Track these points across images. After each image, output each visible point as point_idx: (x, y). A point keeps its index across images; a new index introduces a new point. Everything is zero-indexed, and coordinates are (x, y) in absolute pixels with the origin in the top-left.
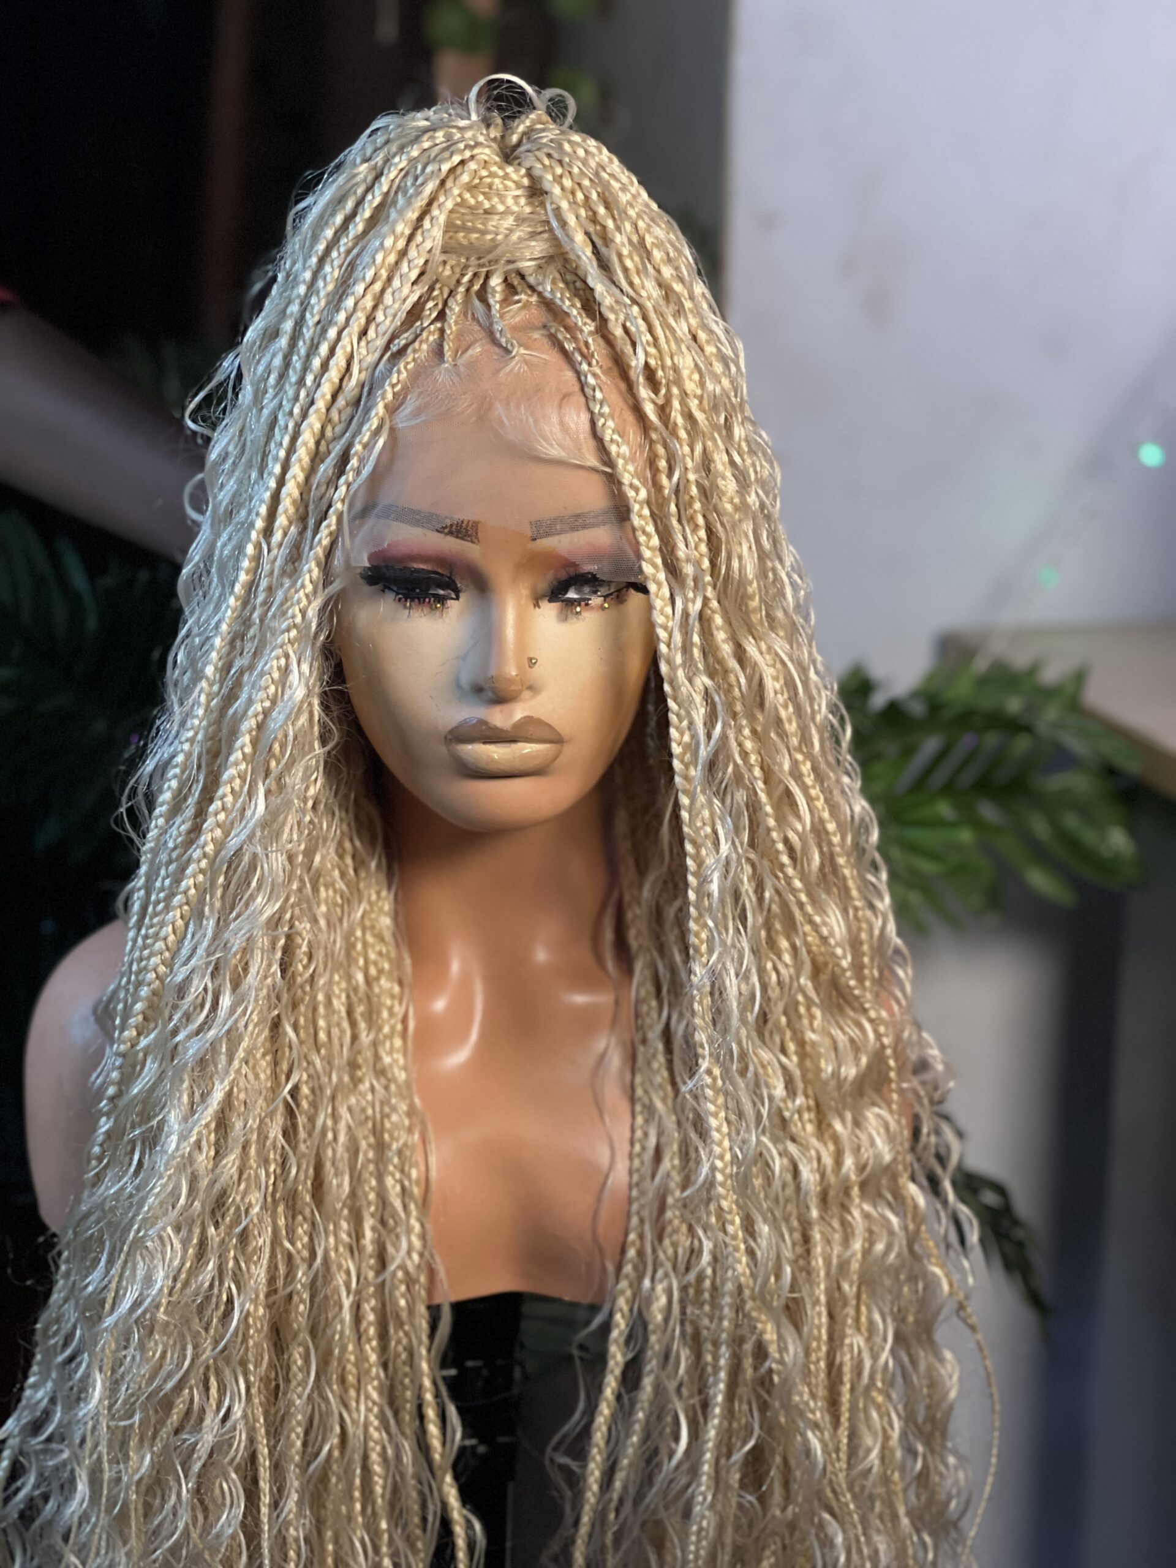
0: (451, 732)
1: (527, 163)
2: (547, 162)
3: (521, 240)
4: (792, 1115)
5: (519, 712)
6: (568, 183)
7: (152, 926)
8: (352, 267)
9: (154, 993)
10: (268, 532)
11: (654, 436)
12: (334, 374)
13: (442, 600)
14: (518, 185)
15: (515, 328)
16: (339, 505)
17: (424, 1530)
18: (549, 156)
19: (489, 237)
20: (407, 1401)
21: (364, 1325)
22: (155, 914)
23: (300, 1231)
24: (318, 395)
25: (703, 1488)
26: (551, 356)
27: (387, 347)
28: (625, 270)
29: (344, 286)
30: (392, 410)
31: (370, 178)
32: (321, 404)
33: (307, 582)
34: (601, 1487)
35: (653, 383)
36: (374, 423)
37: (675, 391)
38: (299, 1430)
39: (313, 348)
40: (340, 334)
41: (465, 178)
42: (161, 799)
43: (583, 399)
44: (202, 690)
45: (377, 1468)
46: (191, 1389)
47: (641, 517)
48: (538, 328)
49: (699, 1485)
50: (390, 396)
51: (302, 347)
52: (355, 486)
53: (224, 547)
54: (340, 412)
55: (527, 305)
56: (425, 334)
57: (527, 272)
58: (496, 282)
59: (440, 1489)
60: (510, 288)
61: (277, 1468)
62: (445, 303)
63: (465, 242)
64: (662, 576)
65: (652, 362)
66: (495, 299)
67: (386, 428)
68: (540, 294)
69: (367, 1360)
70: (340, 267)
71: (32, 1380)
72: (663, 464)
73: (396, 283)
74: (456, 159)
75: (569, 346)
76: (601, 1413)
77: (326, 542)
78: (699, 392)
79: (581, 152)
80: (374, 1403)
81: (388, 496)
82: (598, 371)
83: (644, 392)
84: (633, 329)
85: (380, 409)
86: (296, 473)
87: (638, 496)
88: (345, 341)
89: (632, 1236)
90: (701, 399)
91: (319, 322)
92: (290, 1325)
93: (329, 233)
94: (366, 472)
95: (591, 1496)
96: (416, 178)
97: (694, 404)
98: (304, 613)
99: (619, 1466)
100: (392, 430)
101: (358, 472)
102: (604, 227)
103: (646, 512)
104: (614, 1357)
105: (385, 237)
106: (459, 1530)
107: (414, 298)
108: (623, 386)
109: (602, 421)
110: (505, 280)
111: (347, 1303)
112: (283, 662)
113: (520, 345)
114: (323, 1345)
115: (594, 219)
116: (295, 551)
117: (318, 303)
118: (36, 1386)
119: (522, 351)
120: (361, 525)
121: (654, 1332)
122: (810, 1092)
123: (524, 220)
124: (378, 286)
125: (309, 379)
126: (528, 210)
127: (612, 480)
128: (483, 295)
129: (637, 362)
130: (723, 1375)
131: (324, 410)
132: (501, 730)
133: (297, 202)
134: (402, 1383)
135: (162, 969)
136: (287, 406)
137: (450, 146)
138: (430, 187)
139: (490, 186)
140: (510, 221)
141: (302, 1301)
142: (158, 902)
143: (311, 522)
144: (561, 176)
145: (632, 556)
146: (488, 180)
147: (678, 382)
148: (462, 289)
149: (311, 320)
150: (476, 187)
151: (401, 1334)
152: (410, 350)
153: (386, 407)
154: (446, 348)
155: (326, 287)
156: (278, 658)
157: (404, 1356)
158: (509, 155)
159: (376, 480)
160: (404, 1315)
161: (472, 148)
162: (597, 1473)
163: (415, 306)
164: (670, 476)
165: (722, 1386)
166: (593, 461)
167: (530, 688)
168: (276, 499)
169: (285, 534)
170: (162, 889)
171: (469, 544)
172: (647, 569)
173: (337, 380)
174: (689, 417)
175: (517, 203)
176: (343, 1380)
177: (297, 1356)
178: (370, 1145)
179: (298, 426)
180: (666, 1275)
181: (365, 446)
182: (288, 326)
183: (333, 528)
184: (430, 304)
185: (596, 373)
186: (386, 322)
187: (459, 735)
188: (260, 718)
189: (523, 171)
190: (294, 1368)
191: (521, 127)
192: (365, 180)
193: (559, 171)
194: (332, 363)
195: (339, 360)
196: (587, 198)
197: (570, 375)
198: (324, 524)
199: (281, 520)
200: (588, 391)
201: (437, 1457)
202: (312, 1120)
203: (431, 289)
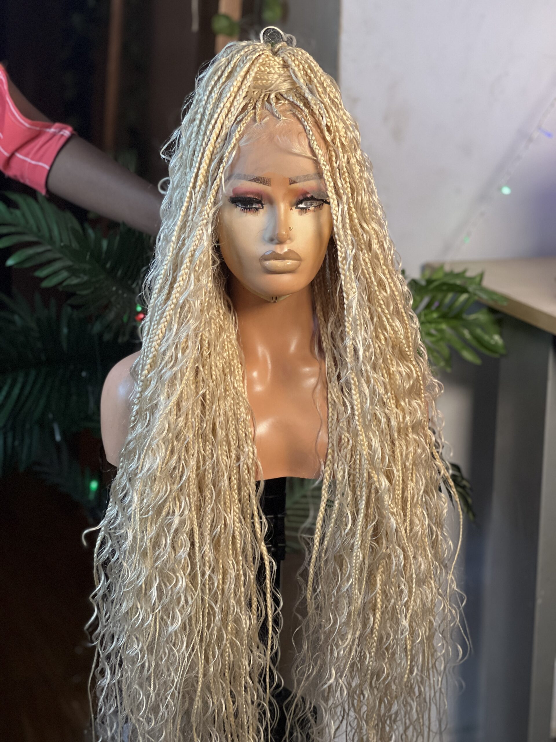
0: (261, 257)
1: (283, 55)
2: (289, 55)
3: (280, 83)
4: (387, 401)
5: (285, 249)
6: (297, 63)
7: (152, 334)
8: (221, 94)
9: (154, 356)
10: (194, 187)
11: (331, 148)
12: (217, 130)
13: (257, 209)
14: (279, 64)
15: (281, 111)
16: (220, 175)
17: (254, 563)
18: (290, 53)
19: (269, 82)
20: (248, 514)
21: (232, 484)
22: (154, 329)
23: (208, 448)
24: (211, 137)
25: (358, 539)
26: (293, 120)
27: (236, 120)
28: (318, 91)
29: (219, 99)
30: (238, 140)
31: (226, 63)
32: (212, 141)
33: (209, 203)
34: (319, 544)
35: (329, 130)
36: (232, 145)
37: (337, 134)
38: (209, 521)
39: (209, 122)
40: (219, 116)
41: (261, 61)
42: (155, 287)
43: (305, 134)
44: (170, 246)
45: (238, 537)
46: (170, 502)
47: (327, 176)
48: (288, 111)
49: (356, 538)
50: (238, 136)
51: (205, 123)
52: (226, 168)
53: (176, 196)
54: (219, 143)
55: (284, 104)
56: (249, 114)
57: (283, 93)
58: (273, 96)
59: (260, 547)
60: (278, 99)
61: (202, 534)
62: (255, 104)
63: (261, 84)
64: (334, 197)
65: (329, 124)
66: (273, 102)
67: (236, 148)
68: (289, 100)
69: (234, 497)
70: (218, 93)
71: (108, 509)
72: (334, 159)
73: (238, 98)
74: (257, 54)
75: (300, 116)
76: (320, 516)
77: (216, 188)
78: (345, 135)
79: (300, 53)
80: (237, 513)
81: (237, 171)
82: (310, 125)
83: (327, 134)
84: (322, 112)
85: (234, 140)
86: (204, 166)
87: (326, 168)
88: (220, 118)
89: (330, 451)
90: (346, 138)
91: (210, 114)
92: (205, 482)
93: (213, 83)
94: (230, 162)
95: (316, 548)
96: (244, 61)
97: (343, 140)
98: (208, 214)
99: (326, 535)
100: (239, 147)
101: (227, 162)
102: (310, 77)
103: (329, 174)
104: (324, 495)
105: (234, 81)
106: (267, 563)
107: (243, 104)
108: (319, 131)
109: (312, 142)
110: (276, 97)
111: (226, 475)
112: (201, 232)
113: (283, 116)
114: (217, 489)
115: (306, 74)
116: (203, 194)
117: (210, 107)
118: (111, 510)
119: (284, 118)
120: (228, 182)
121: (339, 484)
122: (393, 392)
123: (282, 75)
124: (231, 99)
125: (208, 133)
126: (282, 72)
127: (316, 163)
128: (268, 101)
129: (324, 123)
130: (364, 498)
131: (213, 143)
132: (280, 255)
133: (200, 74)
134: (246, 507)
135: (157, 347)
136: (199, 143)
137: (255, 50)
138: (248, 65)
139: (269, 64)
140: (276, 76)
141: (209, 473)
142: (155, 325)
143: (210, 183)
144: (294, 60)
145: (324, 189)
146: (268, 62)
147: (338, 131)
148: (261, 100)
149: (207, 113)
150: (264, 64)
151: (246, 489)
152: (244, 119)
153: (236, 139)
154: (257, 118)
155: (212, 101)
156: (199, 231)
157: (247, 497)
158: (275, 54)
159: (232, 166)
160: (247, 482)
161: (263, 50)
162: (318, 539)
163: (244, 106)
164: (336, 163)
165: (364, 502)
166: (309, 155)
167: (290, 239)
168: (197, 175)
169: (200, 187)
170: (156, 320)
171: (267, 187)
172: (330, 194)
173: (218, 132)
174: (342, 144)
175: (279, 70)
176: (225, 503)
177: (208, 494)
178: (233, 419)
179: (204, 149)
180: (343, 463)
181: (229, 153)
182: (199, 116)
183: (219, 183)
184: (250, 105)
185: (309, 125)
186: (235, 112)
187: (265, 258)
188: (193, 252)
189: (281, 59)
190: (207, 498)
191: (278, 46)
192: (225, 63)
193: (293, 58)
194: (216, 126)
195: (219, 125)
196: (303, 67)
197: (301, 126)
198: (215, 182)
199: (199, 183)
200: (307, 131)
201: (259, 535)
202: (211, 408)
203: (250, 100)
